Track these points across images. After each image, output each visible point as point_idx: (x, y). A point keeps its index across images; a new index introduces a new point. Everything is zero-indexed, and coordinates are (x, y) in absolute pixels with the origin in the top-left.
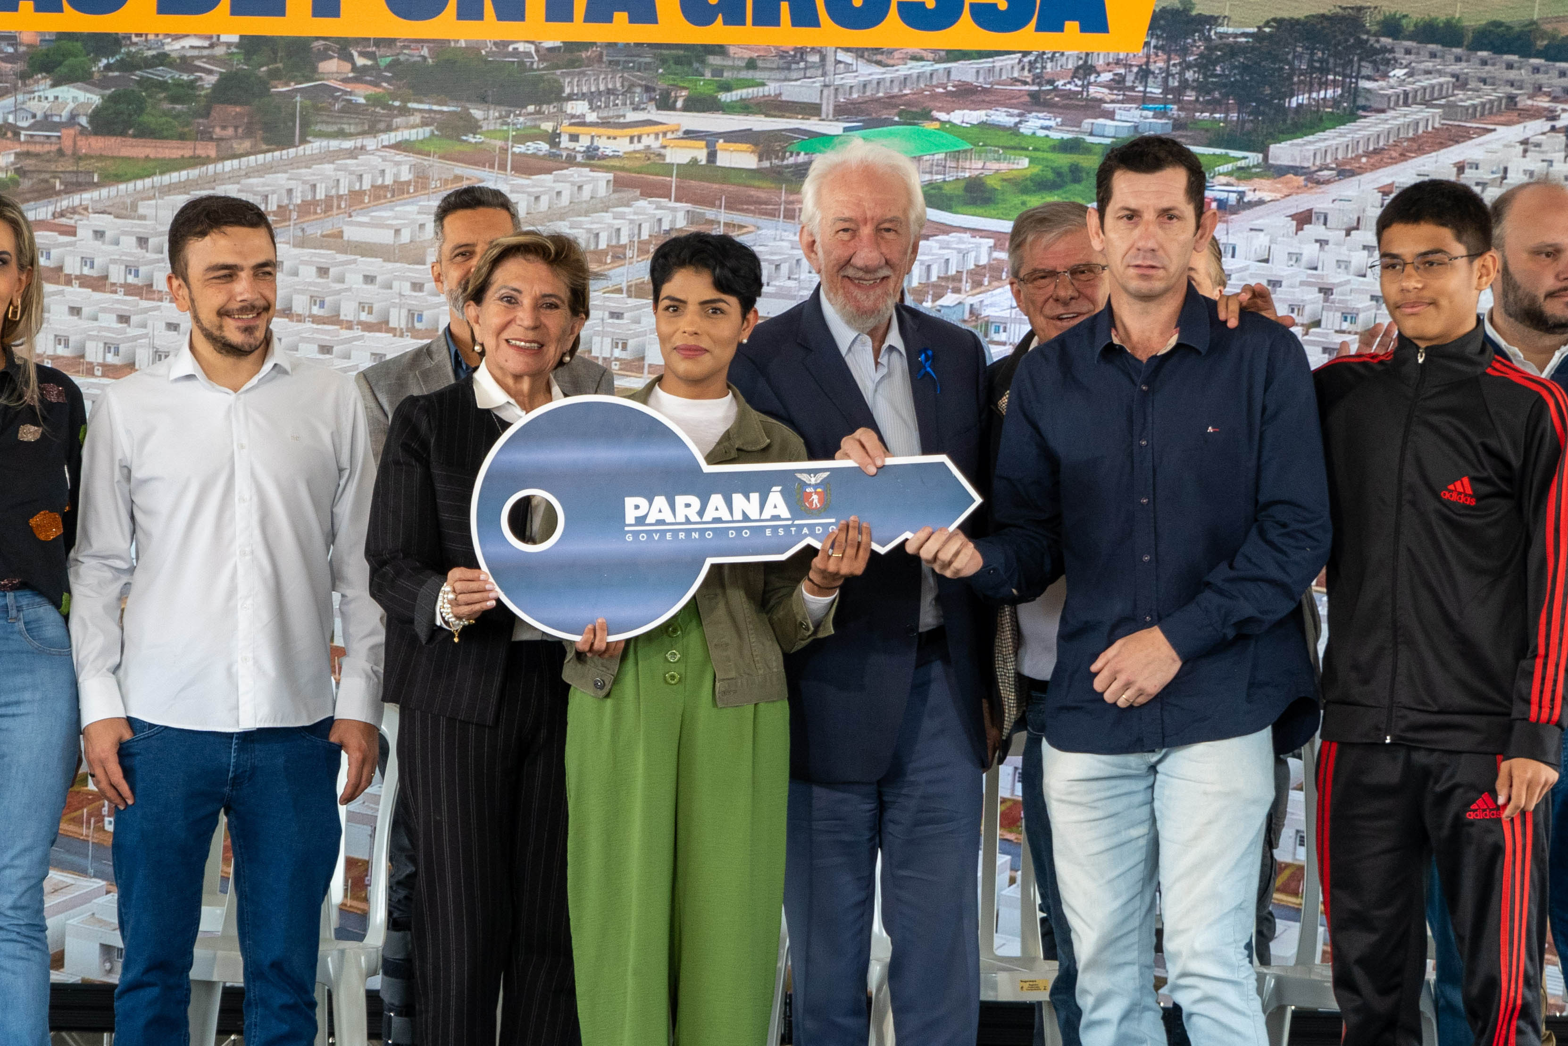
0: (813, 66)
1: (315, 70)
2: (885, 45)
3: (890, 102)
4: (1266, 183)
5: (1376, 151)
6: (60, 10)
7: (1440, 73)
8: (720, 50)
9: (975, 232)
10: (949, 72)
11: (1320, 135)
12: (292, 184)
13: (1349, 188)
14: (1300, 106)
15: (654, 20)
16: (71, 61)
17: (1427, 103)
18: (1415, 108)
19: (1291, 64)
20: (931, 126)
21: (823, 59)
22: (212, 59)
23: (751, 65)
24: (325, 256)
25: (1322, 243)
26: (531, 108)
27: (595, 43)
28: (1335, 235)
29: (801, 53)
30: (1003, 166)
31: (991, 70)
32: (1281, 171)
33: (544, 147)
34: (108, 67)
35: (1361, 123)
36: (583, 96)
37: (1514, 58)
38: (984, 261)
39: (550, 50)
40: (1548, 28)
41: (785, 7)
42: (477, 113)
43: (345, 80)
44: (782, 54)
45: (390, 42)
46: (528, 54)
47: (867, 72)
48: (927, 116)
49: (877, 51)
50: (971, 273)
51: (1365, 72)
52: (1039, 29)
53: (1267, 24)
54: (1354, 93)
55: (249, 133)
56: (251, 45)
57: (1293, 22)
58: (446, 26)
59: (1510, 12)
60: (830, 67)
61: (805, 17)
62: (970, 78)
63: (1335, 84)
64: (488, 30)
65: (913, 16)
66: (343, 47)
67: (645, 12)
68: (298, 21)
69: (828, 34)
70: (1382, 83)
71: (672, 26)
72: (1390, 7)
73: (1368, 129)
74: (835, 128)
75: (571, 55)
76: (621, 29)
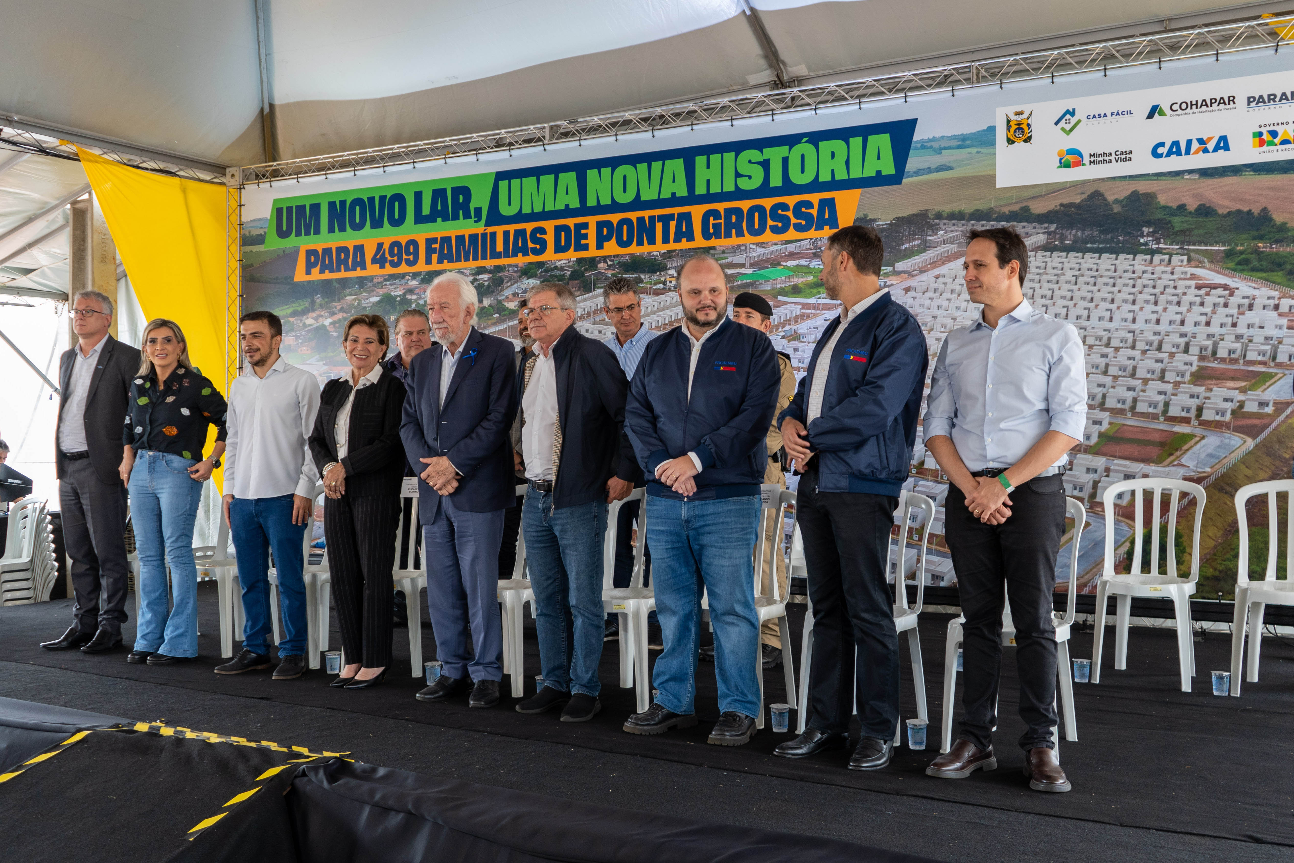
0: (743, 250)
1: (597, 267)
2: (765, 241)
3: (767, 260)
4: (894, 278)
5: (933, 263)
6: (528, 255)
7: (957, 231)
8: (714, 248)
9: (795, 303)
10: (786, 248)
11: (913, 258)
12: (591, 304)
13: (924, 277)
14: (906, 248)
15: (694, 240)
16: (532, 271)
17: (952, 243)
18: (948, 245)
19: (902, 233)
20: (780, 268)
21: (746, 248)
22: (569, 266)
23: (724, 252)
24: (600, 327)
25: (914, 298)
26: (658, 273)
27: (676, 250)
28: (919, 295)
29: (739, 246)
30: (804, 279)
31: (800, 246)
32: (899, 273)
33: (662, 286)
34: (542, 272)
35: (928, 252)
36: (673, 268)
37: (984, 222)
38: (798, 314)
39: (663, 253)
40: (997, 210)
41: (734, 231)
42: (642, 276)
43: (605, 270)
44: (733, 247)
45: (617, 256)
46: (657, 256)
47: (760, 251)
48: (779, 264)
49: (763, 243)
50: (794, 318)
51: (929, 233)
52: (815, 230)
53: (894, 220)
54: (925, 242)
55: (579, 289)
56: (580, 261)
57: (903, 218)
58: (634, 249)
59: (982, 205)
60: (748, 250)
61: (740, 234)
62: (793, 250)
63: (918, 239)
64: (645, 249)
65: (775, 230)
66: (604, 259)
67: (691, 238)
68: (592, 252)
69: (748, 239)
70: (935, 237)
71: (699, 242)
72: (938, 208)
73: (931, 254)
74: (750, 271)
75: (669, 255)
76: (684, 244)
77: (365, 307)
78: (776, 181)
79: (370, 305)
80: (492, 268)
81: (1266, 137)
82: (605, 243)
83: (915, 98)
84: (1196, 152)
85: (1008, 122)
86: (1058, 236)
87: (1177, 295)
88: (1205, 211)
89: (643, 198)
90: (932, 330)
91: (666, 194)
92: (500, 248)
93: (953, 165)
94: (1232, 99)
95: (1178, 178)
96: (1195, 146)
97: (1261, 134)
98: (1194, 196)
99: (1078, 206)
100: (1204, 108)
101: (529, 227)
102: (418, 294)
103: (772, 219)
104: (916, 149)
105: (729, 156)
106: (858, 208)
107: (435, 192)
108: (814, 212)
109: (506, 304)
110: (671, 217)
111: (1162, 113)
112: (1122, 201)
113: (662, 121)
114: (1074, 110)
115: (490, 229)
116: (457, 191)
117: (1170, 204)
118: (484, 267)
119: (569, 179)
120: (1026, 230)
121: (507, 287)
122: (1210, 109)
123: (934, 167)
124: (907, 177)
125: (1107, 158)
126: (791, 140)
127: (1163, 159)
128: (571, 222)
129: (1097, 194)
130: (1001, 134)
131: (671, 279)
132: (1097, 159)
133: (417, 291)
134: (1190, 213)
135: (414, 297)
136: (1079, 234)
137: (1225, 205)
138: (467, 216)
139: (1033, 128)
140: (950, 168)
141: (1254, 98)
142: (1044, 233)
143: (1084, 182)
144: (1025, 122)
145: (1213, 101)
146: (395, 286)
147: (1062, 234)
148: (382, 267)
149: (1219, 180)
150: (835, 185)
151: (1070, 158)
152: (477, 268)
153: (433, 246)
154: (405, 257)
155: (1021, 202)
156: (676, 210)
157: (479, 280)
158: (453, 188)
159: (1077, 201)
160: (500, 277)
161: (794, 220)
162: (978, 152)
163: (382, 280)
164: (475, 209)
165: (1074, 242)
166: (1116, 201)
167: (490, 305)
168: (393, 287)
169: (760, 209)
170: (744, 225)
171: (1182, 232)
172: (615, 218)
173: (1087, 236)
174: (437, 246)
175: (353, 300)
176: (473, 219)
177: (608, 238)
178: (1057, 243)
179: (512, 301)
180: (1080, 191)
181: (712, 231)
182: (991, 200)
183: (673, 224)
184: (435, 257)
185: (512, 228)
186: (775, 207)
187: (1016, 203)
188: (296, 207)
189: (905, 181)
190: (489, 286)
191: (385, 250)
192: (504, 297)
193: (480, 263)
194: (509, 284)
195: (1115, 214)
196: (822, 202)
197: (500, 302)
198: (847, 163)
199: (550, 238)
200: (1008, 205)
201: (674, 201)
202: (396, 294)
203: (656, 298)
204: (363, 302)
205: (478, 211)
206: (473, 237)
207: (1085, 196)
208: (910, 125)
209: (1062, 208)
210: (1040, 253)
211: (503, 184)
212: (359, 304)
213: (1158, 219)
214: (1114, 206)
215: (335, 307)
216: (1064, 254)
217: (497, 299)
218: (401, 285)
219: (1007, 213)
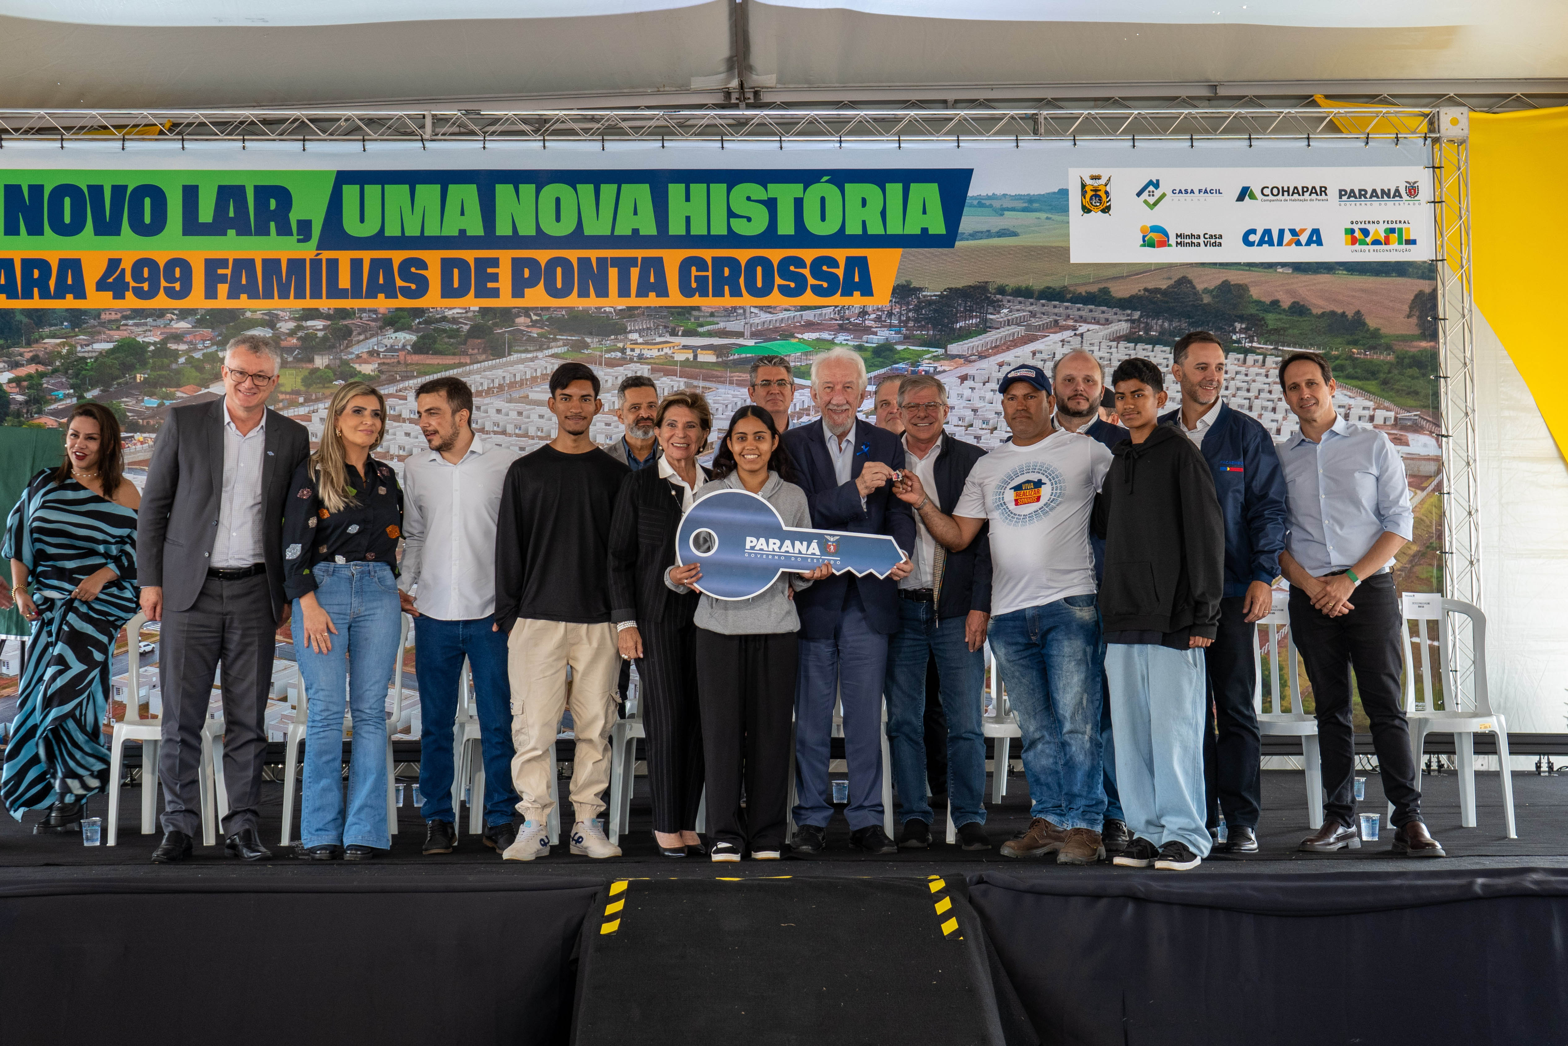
0: (740, 315)
1: (514, 322)
2: (773, 305)
3: (775, 330)
4: (946, 362)
5: (995, 347)
6: (397, 297)
7: (1024, 311)
8: (698, 308)
10: (802, 316)
11: (970, 340)
12: (505, 374)
13: (984, 364)
14: (961, 327)
15: (667, 296)
16: (402, 321)
17: (1018, 325)
18: (1013, 327)
19: (956, 308)
20: (794, 341)
21: (745, 311)
22: (466, 318)
23: (712, 315)
24: (520, 406)
25: (973, 389)
26: (613, 337)
27: (640, 307)
28: (979, 385)
29: (735, 309)
31: (821, 315)
32: (953, 357)
33: (619, 354)
34: (419, 323)
35: (988, 334)
36: (636, 331)
37: (1057, 303)
39: (620, 310)
40: (1072, 289)
41: (726, 288)
42: (588, 340)
43: (528, 326)
44: (726, 310)
45: (548, 309)
46: (611, 313)
47: (765, 317)
48: (792, 336)
49: (769, 307)
51: (989, 311)
52: (841, 295)
53: (945, 290)
54: (985, 321)
55: (485, 351)
56: (484, 312)
57: (957, 290)
58: (573, 301)
59: (1054, 282)
60: (748, 315)
61: (736, 292)
62: (811, 318)
63: (976, 317)
64: (592, 302)
65: (785, 291)
66: (526, 311)
67: (663, 292)
68: (505, 300)
69: (747, 300)
70: (998, 316)
71: (676, 298)
72: (1000, 281)
73: (992, 336)
74: (751, 343)
75: (630, 312)
76: (652, 300)
77: (85, 358)
78: (786, 227)
79: (94, 354)
80: (331, 312)
81: (1358, 234)
82: (526, 290)
83: (969, 143)
84: (1289, 244)
85: (1083, 186)
86: (1142, 325)
87: (1273, 401)
88: (1299, 310)
89: (588, 231)
90: (996, 429)
91: (623, 229)
92: (344, 282)
93: (1019, 231)
94: (1323, 190)
95: (1271, 270)
96: (1288, 236)
97: (1352, 231)
98: (1288, 292)
99: (1164, 293)
100: (1296, 196)
101: (398, 257)
102: (191, 343)
103: (781, 277)
104: (971, 206)
105: (717, 190)
106: (898, 272)
107: (222, 190)
108: (840, 272)
109: (357, 367)
110: (633, 261)
111: (1252, 197)
112: (1212, 291)
113: (612, 131)
114: (1158, 181)
115: (326, 255)
116: (263, 192)
117: (1263, 299)
118: (317, 310)
119: (469, 193)
120: (1105, 316)
121: (359, 342)
122: (1301, 198)
123: (994, 230)
124: (962, 240)
125: (1195, 241)
126: (808, 177)
127: (1255, 248)
128: (470, 256)
129: (1184, 281)
130: (1075, 200)
131: (633, 347)
132: (1186, 240)
133: (189, 338)
134: (1284, 310)
135: (183, 347)
136: (1166, 325)
137: (1319, 305)
138: (284, 230)
139: (1112, 196)
140: (1015, 234)
141: (1346, 191)
142: (1126, 321)
143: (1171, 266)
144: (1103, 189)
145: (1305, 189)
146: (145, 328)
147: (1147, 324)
148: (119, 295)
149: (1313, 277)
150: (866, 240)
151: (1154, 236)
152: (303, 309)
153: (220, 271)
154: (163, 283)
155: (1099, 282)
156: (640, 254)
157: (307, 328)
158: (256, 188)
159: (1164, 287)
160: (346, 326)
161: (811, 281)
162: (1047, 218)
163: (119, 316)
164: (299, 222)
165: (1160, 333)
166: (1206, 291)
167: (327, 367)
168: (141, 329)
169: (766, 263)
170: (742, 281)
171: (1276, 331)
172: (543, 256)
173: (1175, 328)
174: (228, 272)
175: (59, 345)
176: (295, 237)
177: (532, 283)
178: (1141, 333)
179: (366, 362)
180: (1165, 276)
181: (694, 285)
182: (1065, 277)
183: (635, 273)
184: (223, 289)
185: (367, 256)
186: (785, 262)
187: (1093, 283)
189: (958, 244)
190: (325, 339)
191: (123, 270)
192: (353, 356)
193: (309, 303)
194: (362, 337)
195: (1205, 304)
196: (851, 262)
197: (346, 363)
198: (883, 214)
199: (434, 275)
200: (1084, 284)
201: (635, 240)
202: (146, 340)
203: (609, 370)
204: (79, 348)
205: (305, 227)
206: (296, 265)
207: (1172, 282)
208: (965, 175)
209: (1147, 294)
210: (1122, 344)
211: (350, 192)
212: (70, 353)
213: (1251, 315)
214: (1204, 296)
215: (21, 355)
216: (1150, 347)
217: (341, 359)
218: (158, 327)
219: (1084, 294)
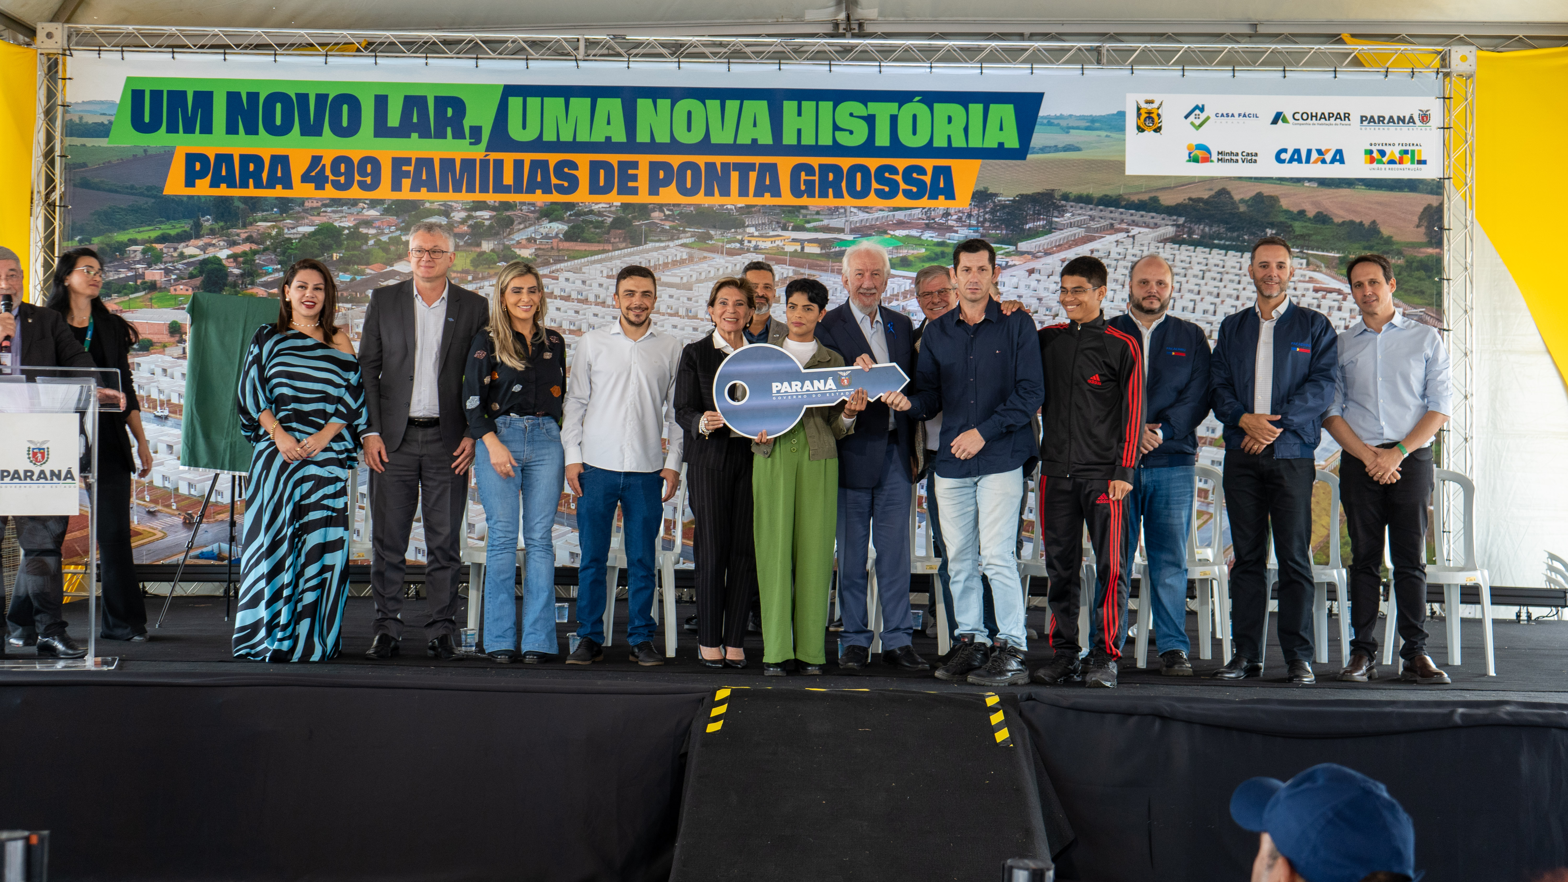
0: (841, 213)
1: (650, 216)
2: (870, 205)
3: (871, 227)
4: (1017, 258)
5: (1059, 245)
6: (552, 193)
7: (1084, 215)
8: (805, 207)
9: (904, 277)
10: (894, 215)
11: (1038, 239)
13: (1049, 260)
14: (1030, 228)
15: (780, 196)
16: (556, 213)
17: (1079, 227)
18: (1074, 228)
19: (1026, 212)
20: (887, 236)
21: (845, 211)
22: (610, 212)
23: (818, 213)
25: (1039, 281)
26: (733, 230)
27: (757, 205)
28: (1043, 278)
29: (837, 208)
30: (915, 252)
31: (910, 215)
32: (1022, 253)
33: (738, 245)
34: (570, 215)
35: (1053, 234)
36: (753, 226)
37: (1113, 209)
38: (908, 288)
39: (740, 208)
40: (1126, 197)
41: (830, 190)
42: (712, 232)
43: (661, 220)
44: (829, 209)
45: (679, 205)
46: (732, 209)
47: (862, 216)
48: (885, 232)
49: (866, 207)
50: (903, 293)
51: (1055, 214)
52: (929, 198)
53: (1017, 196)
54: (1051, 223)
55: (625, 240)
56: (625, 206)
57: (1027, 196)
58: (700, 199)
59: (1111, 191)
60: (848, 214)
61: (838, 195)
62: (902, 218)
63: (1043, 219)
64: (716, 200)
65: (880, 194)
66: (660, 207)
67: (776, 193)
68: (643, 197)
69: (847, 201)
70: (1062, 219)
71: (787, 198)
72: (1065, 189)
73: (1056, 237)
74: (850, 237)
75: (748, 210)
76: (767, 200)
77: (291, 239)
78: (883, 139)
79: (299, 236)
80: (497, 204)
81: (1376, 155)
82: (661, 189)
83: (1041, 70)
84: (1315, 162)
85: (1139, 109)
86: (1186, 230)
88: (1322, 219)
89: (714, 140)
90: (1057, 315)
91: (744, 139)
92: (508, 178)
93: (1082, 146)
94: (1347, 116)
95: (1299, 184)
96: (1314, 156)
97: (1371, 152)
98: (1314, 203)
99: (1206, 202)
100: (1323, 121)
101: (553, 159)
102: (379, 228)
103: (877, 182)
104: (1042, 124)
105: (826, 106)
106: (978, 180)
107: (407, 99)
108: (927, 179)
109: (517, 251)
110: (752, 166)
111: (1285, 120)
112: (1248, 201)
113: (737, 55)
114: (1203, 106)
115: (493, 156)
116: (442, 102)
117: (1291, 209)
118: (485, 202)
119: (613, 106)
120: (1154, 220)
121: (519, 230)
122: (1327, 122)
123: (1061, 145)
124: (1032, 153)
125: (1234, 158)
126: (902, 97)
127: (1286, 165)
128: (614, 159)
129: (1223, 192)
130: (1131, 121)
131: (750, 239)
132: (1226, 157)
133: (377, 224)
134: (1309, 219)
135: (372, 231)
136: (1207, 229)
137: (1340, 215)
138: (459, 134)
139: (1163, 118)
140: (1078, 149)
141: (1366, 117)
142: (1173, 225)
143: (1212, 179)
144: (1156, 112)
145: (1331, 115)
146: (341, 215)
147: (1190, 228)
148: (320, 186)
149: (1335, 190)
150: (951, 152)
151: (1199, 153)
152: (473, 202)
153: (405, 168)
154: (357, 177)
155: (1150, 191)
156: (758, 160)
157: (476, 217)
158: (436, 98)
159: (1206, 197)
160: (509, 216)
161: (903, 186)
162: (1107, 136)
163: (320, 204)
164: (471, 128)
165: (1201, 236)
166: (1242, 201)
167: (493, 250)
168: (337, 215)
169: (864, 170)
170: (844, 184)
171: (1302, 236)
172: (676, 160)
173: (1214, 232)
174: (411, 169)
175: (269, 227)
176: (468, 140)
177: (666, 183)
178: (1185, 236)
179: (525, 247)
180: (1207, 187)
181: (803, 187)
182: (1120, 186)
183: (753, 176)
184: (406, 183)
185: (528, 157)
186: (881, 169)
187: (1145, 192)
188: (168, 92)
189: (1029, 156)
190: (491, 227)
191: (324, 166)
192: (514, 242)
193: (478, 196)
194: (522, 226)
195: (1241, 213)
196: (937, 170)
197: (508, 248)
198: (966, 130)
199: (583, 175)
200: (1137, 193)
201: (754, 148)
202: (342, 225)
203: (729, 258)
204: (286, 231)
205: (476, 132)
206: (468, 164)
207: (1212, 193)
208: (1036, 99)
209: (1191, 202)
210: (1169, 245)
211: (515, 103)
212: (278, 234)
213: (1281, 222)
214: (1240, 205)
215: (238, 235)
216: (1192, 248)
217: (504, 244)
218: (352, 214)
219: (1136, 201)
